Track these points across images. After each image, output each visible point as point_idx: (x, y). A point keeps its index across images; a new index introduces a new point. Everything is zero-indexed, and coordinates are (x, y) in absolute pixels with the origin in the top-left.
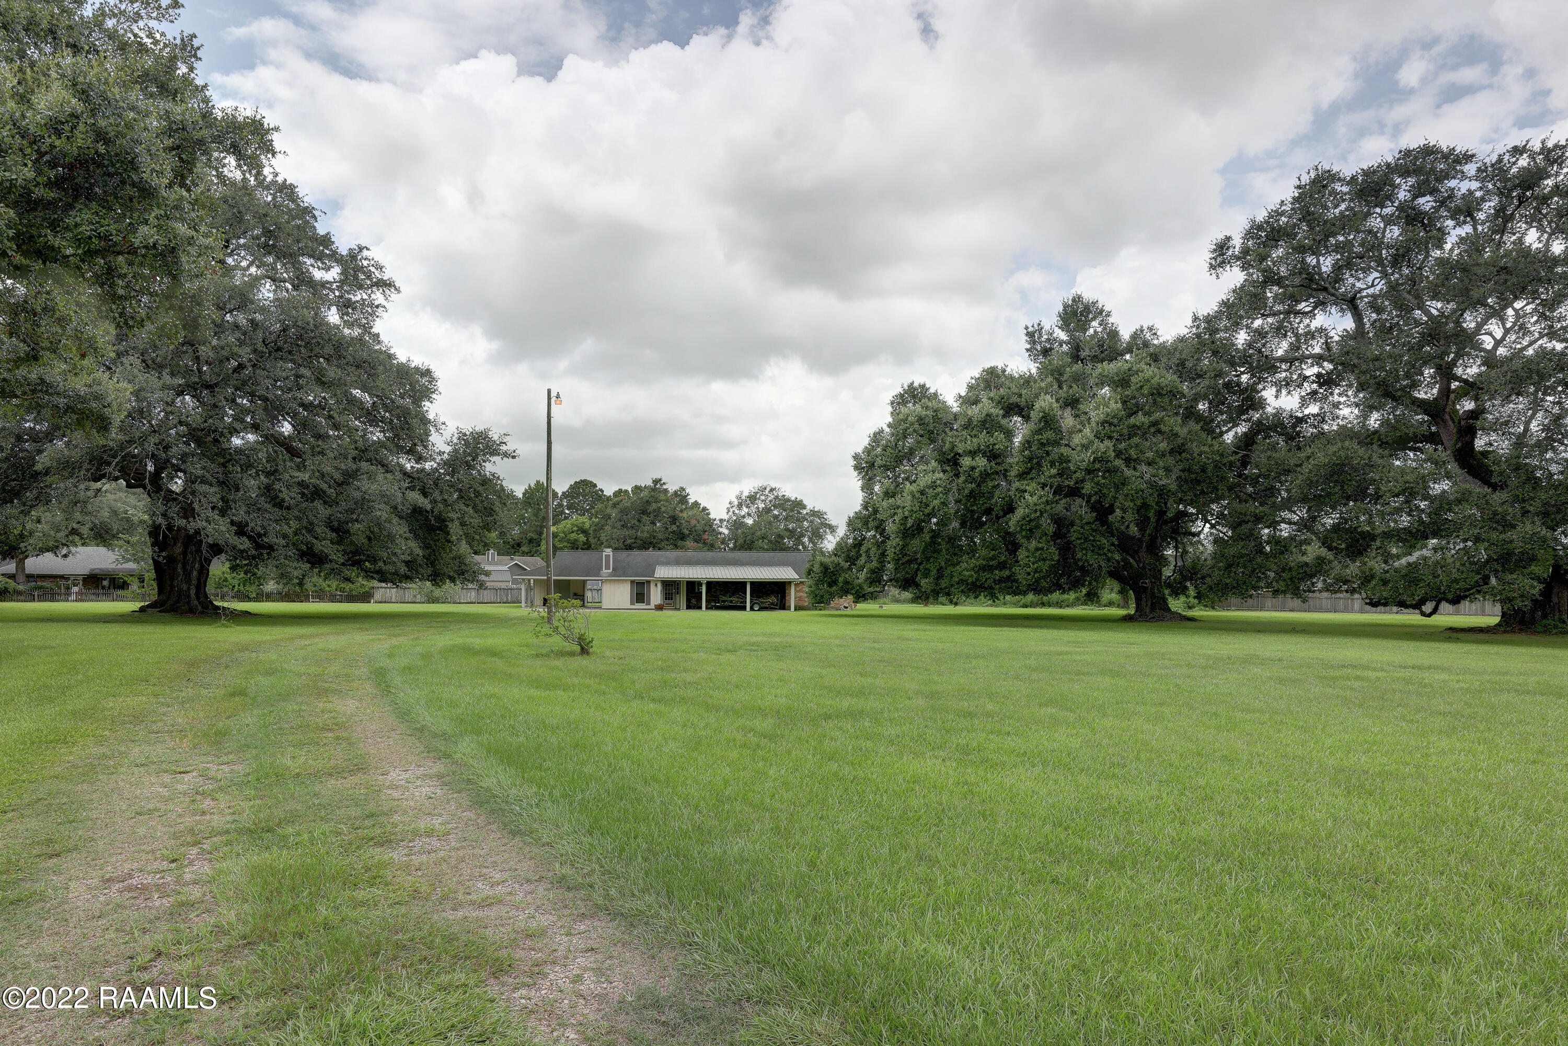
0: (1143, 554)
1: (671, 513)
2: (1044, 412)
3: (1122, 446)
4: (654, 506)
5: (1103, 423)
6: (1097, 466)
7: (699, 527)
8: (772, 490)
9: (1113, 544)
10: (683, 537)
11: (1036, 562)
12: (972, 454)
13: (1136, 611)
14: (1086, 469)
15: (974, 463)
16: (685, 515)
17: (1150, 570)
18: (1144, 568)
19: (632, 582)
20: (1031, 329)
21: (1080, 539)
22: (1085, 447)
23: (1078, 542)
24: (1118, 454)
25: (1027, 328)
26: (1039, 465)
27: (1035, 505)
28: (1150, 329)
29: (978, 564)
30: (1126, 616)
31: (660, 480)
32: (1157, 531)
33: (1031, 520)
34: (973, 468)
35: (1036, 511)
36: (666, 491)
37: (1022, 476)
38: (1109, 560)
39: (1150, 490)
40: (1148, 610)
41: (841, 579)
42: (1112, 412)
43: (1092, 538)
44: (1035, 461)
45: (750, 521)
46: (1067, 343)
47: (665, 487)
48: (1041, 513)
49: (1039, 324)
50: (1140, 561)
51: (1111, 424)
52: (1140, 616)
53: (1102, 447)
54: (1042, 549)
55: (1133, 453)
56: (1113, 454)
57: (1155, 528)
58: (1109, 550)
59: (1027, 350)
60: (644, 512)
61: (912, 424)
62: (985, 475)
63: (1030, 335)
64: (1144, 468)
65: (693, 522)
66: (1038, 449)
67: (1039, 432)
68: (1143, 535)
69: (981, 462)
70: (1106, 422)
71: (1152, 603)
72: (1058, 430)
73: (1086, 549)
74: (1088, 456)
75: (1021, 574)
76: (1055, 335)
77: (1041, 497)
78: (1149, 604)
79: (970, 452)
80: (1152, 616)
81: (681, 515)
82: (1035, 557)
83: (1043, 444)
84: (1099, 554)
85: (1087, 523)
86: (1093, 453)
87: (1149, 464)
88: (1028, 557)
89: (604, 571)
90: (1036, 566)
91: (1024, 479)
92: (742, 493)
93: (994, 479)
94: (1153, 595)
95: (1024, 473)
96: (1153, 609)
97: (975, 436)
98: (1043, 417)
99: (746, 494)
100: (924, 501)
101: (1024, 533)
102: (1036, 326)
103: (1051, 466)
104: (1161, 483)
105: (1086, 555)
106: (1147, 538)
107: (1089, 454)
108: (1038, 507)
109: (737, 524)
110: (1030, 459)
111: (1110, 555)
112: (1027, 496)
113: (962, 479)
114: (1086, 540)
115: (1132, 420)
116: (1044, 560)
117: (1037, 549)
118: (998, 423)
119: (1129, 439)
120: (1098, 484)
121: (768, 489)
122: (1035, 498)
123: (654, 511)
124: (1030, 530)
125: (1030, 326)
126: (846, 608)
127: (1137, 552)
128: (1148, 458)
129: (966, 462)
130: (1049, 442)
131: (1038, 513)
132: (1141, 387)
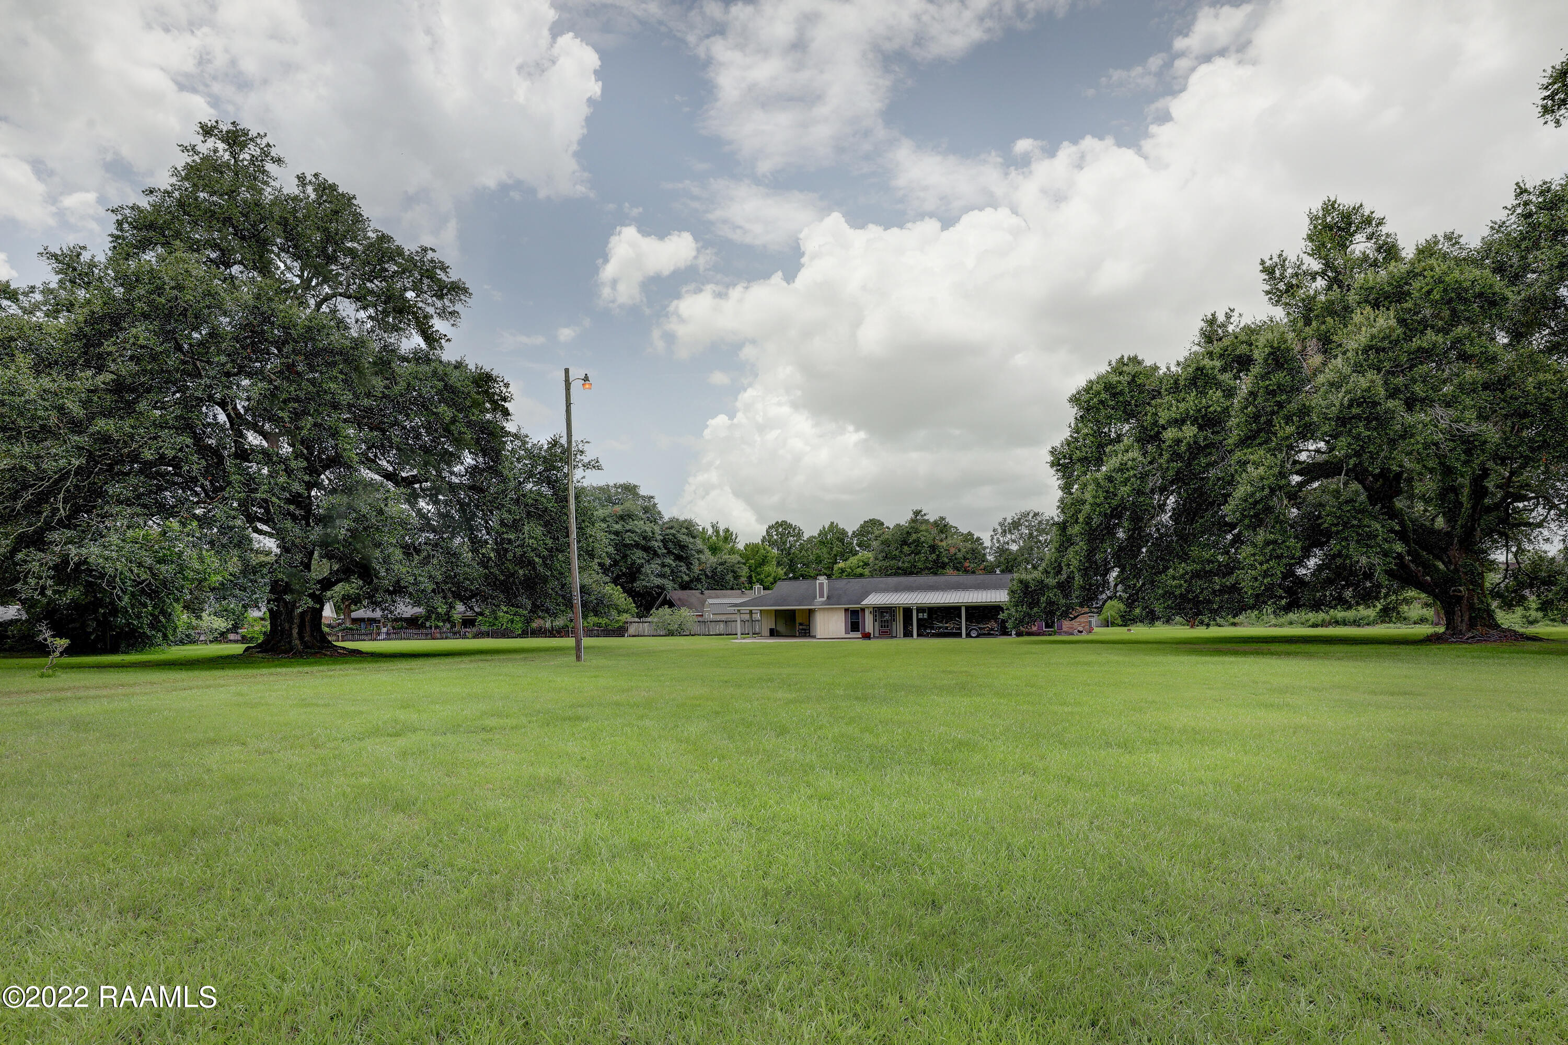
0: (1454, 552)
1: (931, 542)
2: (1272, 347)
3: (1400, 380)
4: (914, 536)
5: (1367, 350)
6: (1354, 411)
7: (960, 555)
8: (1036, 515)
9: (1392, 531)
10: (944, 566)
11: (1267, 561)
12: (1179, 423)
13: (1447, 629)
14: (1338, 418)
15: (1180, 434)
16: (944, 544)
17: (1466, 574)
18: (1456, 570)
19: (846, 610)
20: (1268, 263)
21: (1336, 525)
22: (1334, 385)
23: (1334, 529)
24: (1393, 393)
25: (1263, 262)
26: (1269, 423)
27: (1262, 479)
28: (1449, 237)
29: (1189, 569)
30: (1432, 635)
31: (921, 511)
32: (1474, 520)
33: (1256, 503)
34: (1178, 442)
35: (1263, 489)
36: (927, 521)
37: (1246, 442)
38: (1386, 554)
39: (1451, 444)
40: (1464, 627)
41: (1043, 599)
42: (1380, 332)
43: (1355, 522)
44: (1263, 419)
45: (1014, 547)
46: (1323, 274)
47: (926, 518)
48: (1272, 491)
49: (1280, 255)
50: (1450, 562)
51: (1378, 350)
52: (1452, 635)
53: (1363, 382)
54: (1274, 542)
55: (1418, 389)
56: (1382, 392)
57: (1471, 516)
58: (1385, 540)
59: (1268, 293)
60: (904, 543)
61: (1099, 393)
62: (1196, 449)
63: (1269, 271)
64: (1439, 411)
65: (953, 551)
66: (1267, 400)
67: (1264, 376)
68: (1453, 527)
69: (1189, 431)
70: (1371, 348)
71: (1471, 618)
72: (1294, 372)
73: (1346, 539)
74: (1339, 398)
75: (1247, 580)
76: (1304, 267)
77: (1271, 468)
78: (1466, 618)
79: (1176, 421)
80: (1470, 634)
81: (940, 544)
82: (1264, 555)
83: (1273, 393)
84: (1368, 546)
85: (1347, 502)
86: (1346, 392)
87: (1448, 405)
88: (1254, 555)
89: (819, 599)
90: (1265, 567)
91: (1248, 447)
92: (1005, 519)
93: (1210, 454)
94: (1471, 607)
95: (1248, 438)
96: (1472, 625)
97: (1184, 400)
98: (1270, 354)
99: (1009, 520)
100: (1112, 490)
101: (1247, 521)
102: (1276, 259)
103: (1287, 424)
104: (1468, 431)
105: (1348, 548)
106: (1458, 531)
107: (1340, 395)
108: (1265, 482)
109: (1002, 551)
110: (1256, 417)
111: (1386, 546)
112: (1250, 468)
113: (1166, 456)
114: (1345, 525)
115: (1416, 343)
116: (1279, 557)
117: (1267, 543)
118: (1214, 378)
119: (1411, 368)
120: (1357, 438)
121: (1031, 515)
122: (1261, 470)
123: (914, 541)
124: (1256, 515)
125: (1266, 259)
126: (1079, 632)
127: (1445, 550)
128: (1445, 395)
129: (1170, 434)
130: (1281, 388)
131: (1267, 491)
132: (1429, 292)
